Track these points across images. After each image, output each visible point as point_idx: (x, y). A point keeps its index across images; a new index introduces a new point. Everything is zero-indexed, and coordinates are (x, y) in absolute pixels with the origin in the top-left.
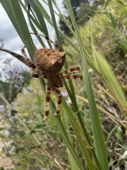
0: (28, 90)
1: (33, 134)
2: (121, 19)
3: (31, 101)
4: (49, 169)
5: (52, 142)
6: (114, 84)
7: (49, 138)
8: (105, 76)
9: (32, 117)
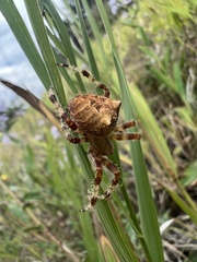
0: (12, 139)
1: (28, 210)
2: (153, 35)
3: (13, 156)
4: (46, 261)
5: (49, 219)
6: (154, 132)
7: (45, 213)
8: (142, 119)
9: (16, 181)
